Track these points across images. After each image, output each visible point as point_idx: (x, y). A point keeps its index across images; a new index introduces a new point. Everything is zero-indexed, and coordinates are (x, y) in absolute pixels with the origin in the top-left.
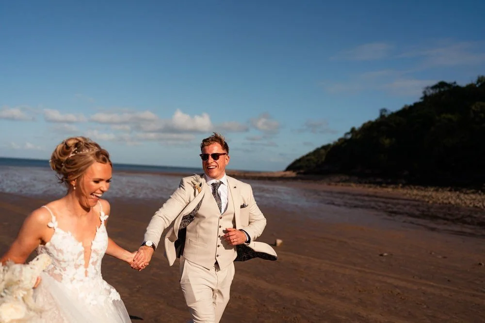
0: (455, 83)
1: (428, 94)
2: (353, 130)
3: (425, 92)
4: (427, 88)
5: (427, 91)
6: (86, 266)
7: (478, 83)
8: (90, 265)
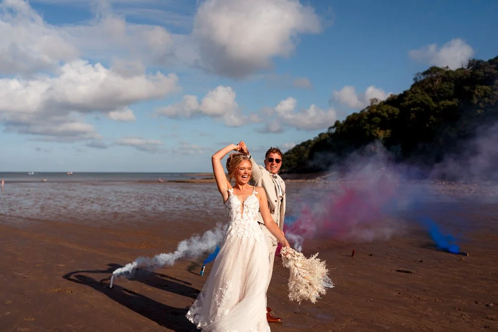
0: (447, 67)
1: (419, 80)
2: (337, 124)
3: (415, 79)
4: (418, 74)
5: (418, 77)
6: (242, 213)
7: (469, 67)
8: (244, 213)
